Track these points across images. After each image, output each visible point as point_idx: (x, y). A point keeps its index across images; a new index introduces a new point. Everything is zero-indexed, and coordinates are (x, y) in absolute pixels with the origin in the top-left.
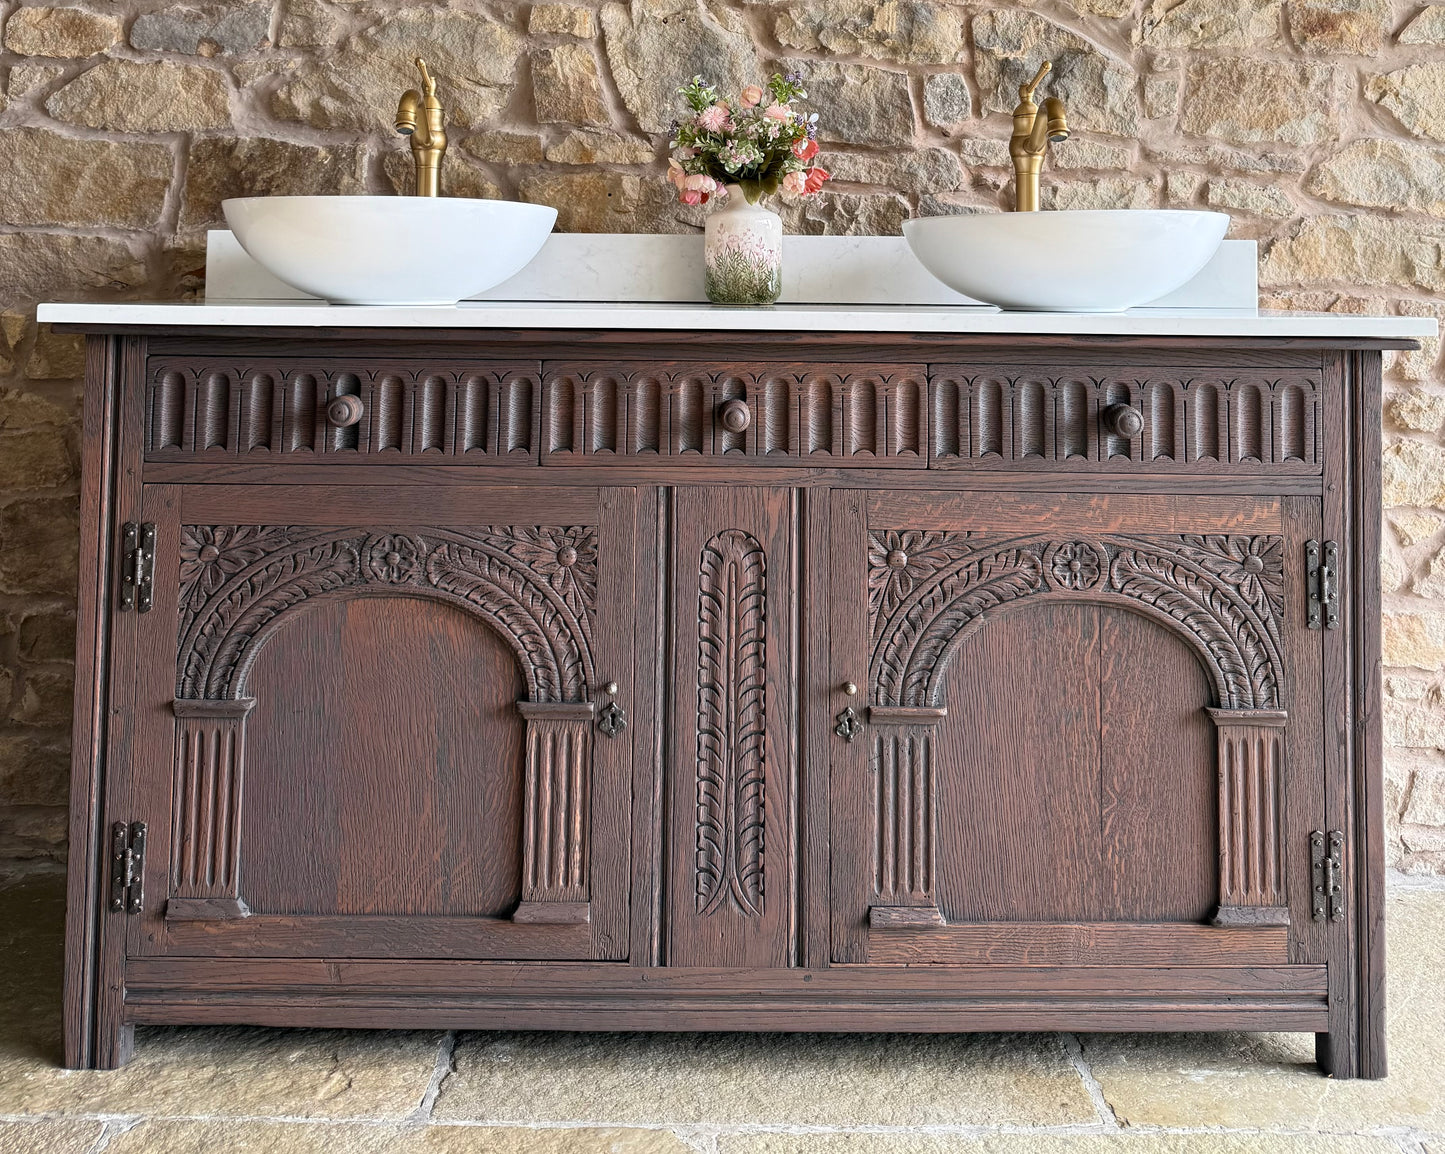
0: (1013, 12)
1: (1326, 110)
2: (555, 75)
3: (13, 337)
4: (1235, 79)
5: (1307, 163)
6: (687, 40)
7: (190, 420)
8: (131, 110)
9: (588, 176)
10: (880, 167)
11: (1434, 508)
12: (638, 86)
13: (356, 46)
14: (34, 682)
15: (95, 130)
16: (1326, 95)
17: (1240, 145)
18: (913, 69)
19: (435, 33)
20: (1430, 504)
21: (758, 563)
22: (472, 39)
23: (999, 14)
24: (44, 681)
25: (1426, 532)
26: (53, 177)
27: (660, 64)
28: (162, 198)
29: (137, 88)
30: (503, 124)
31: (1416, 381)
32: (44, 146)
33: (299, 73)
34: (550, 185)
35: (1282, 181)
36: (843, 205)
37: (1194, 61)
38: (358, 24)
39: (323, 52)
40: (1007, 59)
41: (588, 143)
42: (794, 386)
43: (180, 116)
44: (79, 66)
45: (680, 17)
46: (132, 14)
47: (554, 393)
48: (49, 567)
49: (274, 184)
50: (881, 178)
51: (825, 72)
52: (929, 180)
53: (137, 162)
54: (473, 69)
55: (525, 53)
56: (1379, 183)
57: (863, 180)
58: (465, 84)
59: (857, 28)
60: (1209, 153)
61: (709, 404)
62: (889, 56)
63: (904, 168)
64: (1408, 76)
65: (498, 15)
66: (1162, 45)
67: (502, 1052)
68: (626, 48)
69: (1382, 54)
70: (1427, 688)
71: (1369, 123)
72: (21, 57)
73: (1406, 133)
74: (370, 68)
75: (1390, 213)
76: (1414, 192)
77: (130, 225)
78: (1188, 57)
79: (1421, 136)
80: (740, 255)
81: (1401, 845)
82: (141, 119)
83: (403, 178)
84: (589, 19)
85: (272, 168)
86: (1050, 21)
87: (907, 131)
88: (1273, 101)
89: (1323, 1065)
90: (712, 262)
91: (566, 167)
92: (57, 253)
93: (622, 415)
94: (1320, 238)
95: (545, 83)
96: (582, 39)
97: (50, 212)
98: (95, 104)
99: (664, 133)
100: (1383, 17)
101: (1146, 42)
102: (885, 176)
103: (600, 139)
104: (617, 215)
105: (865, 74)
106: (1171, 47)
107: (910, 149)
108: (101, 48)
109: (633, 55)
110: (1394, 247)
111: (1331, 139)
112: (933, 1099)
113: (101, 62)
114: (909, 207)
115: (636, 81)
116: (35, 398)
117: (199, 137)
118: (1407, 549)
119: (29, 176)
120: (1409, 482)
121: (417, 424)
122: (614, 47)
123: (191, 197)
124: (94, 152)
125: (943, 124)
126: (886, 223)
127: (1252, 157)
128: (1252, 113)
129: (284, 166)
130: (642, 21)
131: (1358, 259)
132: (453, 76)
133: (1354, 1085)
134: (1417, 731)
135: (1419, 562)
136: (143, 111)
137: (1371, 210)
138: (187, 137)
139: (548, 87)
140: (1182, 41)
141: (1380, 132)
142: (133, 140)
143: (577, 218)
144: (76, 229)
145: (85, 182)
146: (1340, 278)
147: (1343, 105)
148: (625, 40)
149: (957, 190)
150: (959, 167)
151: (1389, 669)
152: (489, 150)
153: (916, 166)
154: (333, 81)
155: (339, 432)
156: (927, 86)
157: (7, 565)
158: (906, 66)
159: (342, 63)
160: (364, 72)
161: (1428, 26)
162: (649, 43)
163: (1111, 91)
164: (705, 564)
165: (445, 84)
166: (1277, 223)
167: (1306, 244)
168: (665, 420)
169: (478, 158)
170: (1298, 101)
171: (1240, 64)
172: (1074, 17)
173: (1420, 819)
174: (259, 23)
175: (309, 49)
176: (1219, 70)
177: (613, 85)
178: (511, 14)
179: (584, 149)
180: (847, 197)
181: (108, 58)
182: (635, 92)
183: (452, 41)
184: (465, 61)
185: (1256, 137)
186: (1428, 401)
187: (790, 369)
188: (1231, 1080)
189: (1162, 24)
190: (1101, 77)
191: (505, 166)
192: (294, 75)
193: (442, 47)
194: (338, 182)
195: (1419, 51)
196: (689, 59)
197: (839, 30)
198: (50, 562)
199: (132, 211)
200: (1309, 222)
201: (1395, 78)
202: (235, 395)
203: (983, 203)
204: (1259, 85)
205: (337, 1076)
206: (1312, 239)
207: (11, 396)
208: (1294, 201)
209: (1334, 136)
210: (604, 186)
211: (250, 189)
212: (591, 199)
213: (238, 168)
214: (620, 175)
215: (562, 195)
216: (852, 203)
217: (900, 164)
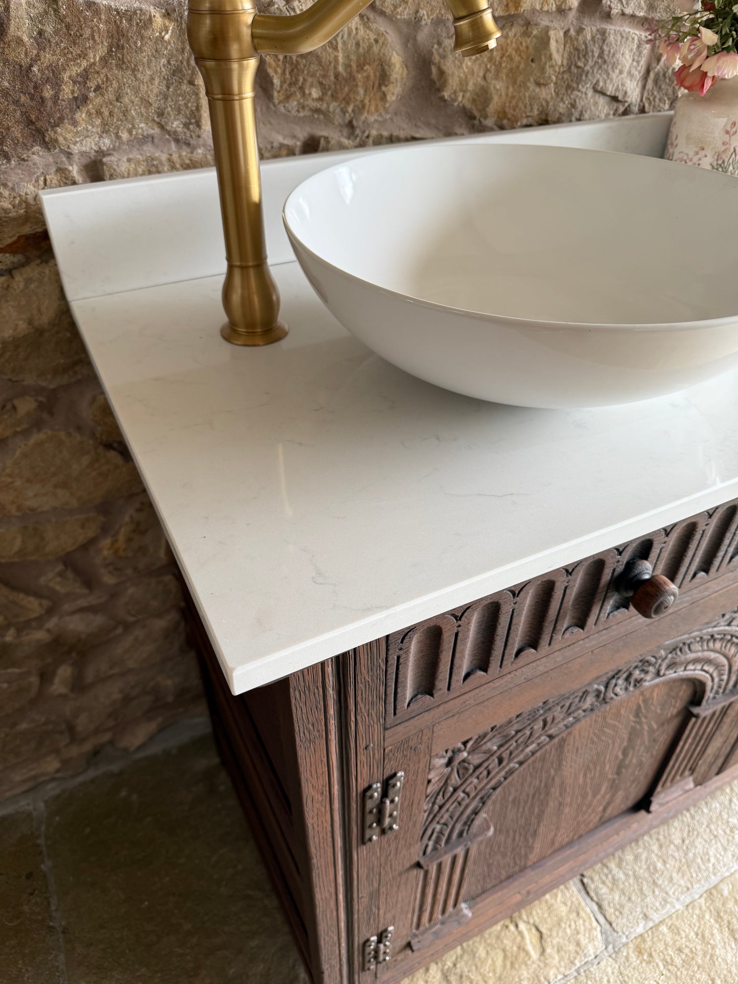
49: (92, 85)
85: (83, 55)
104: (538, 90)
121: (694, 560)
129: (102, 51)
143: (496, 99)
169: (382, 13)
191: (416, 24)
210: (527, 47)
211: (56, 98)
212: (511, 69)
213: (25, 62)
214: (547, 30)
215: (480, 65)
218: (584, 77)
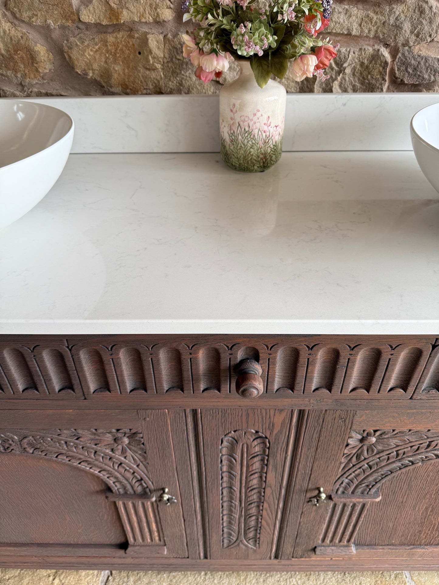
9: (120, 35)
10: (371, 20)
34: (88, 46)
41: (114, 2)
50: (370, 31)
52: (412, 32)
57: (354, 33)
63: (392, 21)
80: (250, 133)
90: (226, 136)
91: (99, 28)
102: (374, 29)
104: (148, 72)
114: (389, 58)
143: (116, 76)
152: (29, 13)
153: (403, 18)
169: (23, 21)
179: (111, 9)
191: (48, 28)
210: (133, 45)
212: (125, 58)
214: (146, 34)
215: (101, 55)
216: (342, 57)
217: (389, 16)
218: (185, 66)
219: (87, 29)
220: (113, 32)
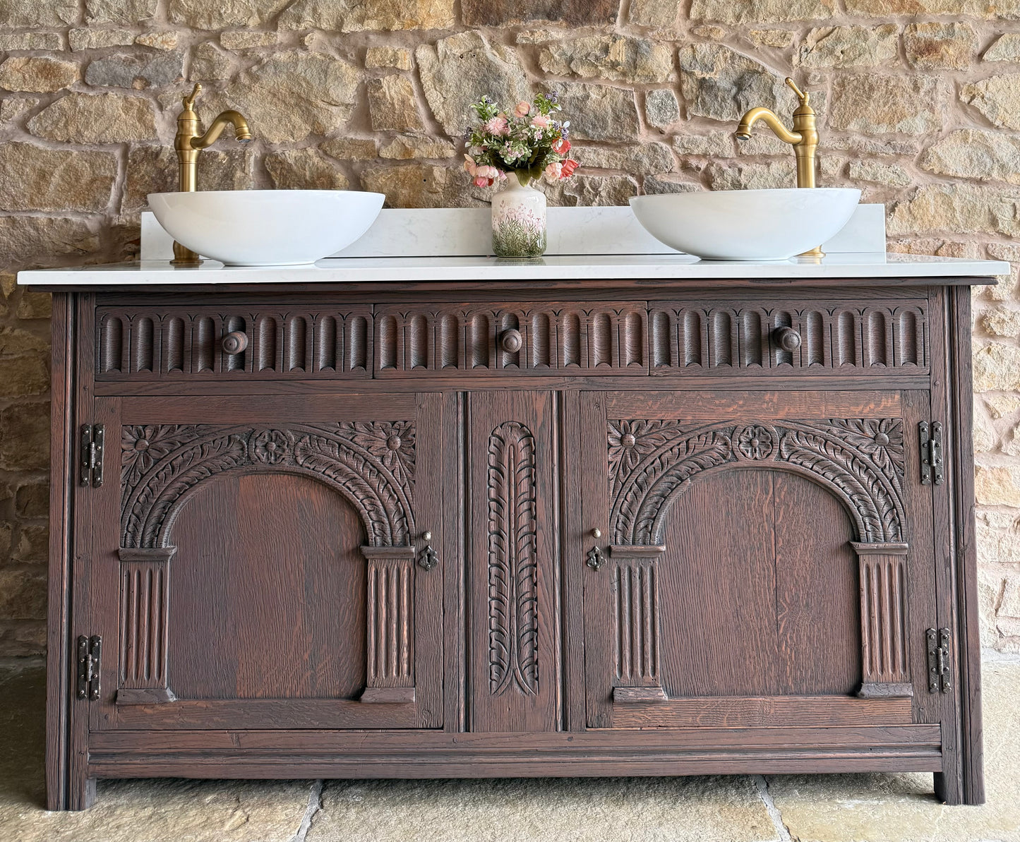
0: (708, 45)
1: (932, 110)
2: (385, 96)
3: (7, 290)
4: (866, 89)
5: (919, 148)
6: (477, 70)
7: (126, 352)
8: (87, 128)
9: (410, 167)
10: (616, 157)
11: (1016, 391)
12: (443, 103)
13: (244, 79)
14: (27, 532)
15: (62, 142)
16: (932, 99)
17: (871, 136)
18: (637, 87)
19: (300, 69)
20: (1012, 389)
21: (529, 445)
22: (326, 73)
23: (698, 47)
24: (34, 531)
25: (1010, 409)
26: (33, 176)
27: (458, 87)
28: (110, 189)
29: (91, 112)
30: (349, 131)
31: (1001, 301)
32: (27, 155)
33: (204, 99)
34: (382, 174)
35: (902, 160)
36: (590, 184)
37: (837, 77)
38: (245, 64)
39: (221, 83)
40: (704, 78)
41: (408, 144)
42: (553, 318)
43: (121, 132)
44: (49, 99)
45: (472, 53)
46: (86, 60)
47: (383, 326)
48: (35, 451)
50: (616, 165)
51: (576, 90)
52: (651, 165)
53: (92, 165)
54: (326, 93)
55: (363, 82)
56: (971, 160)
57: (604, 166)
58: (320, 104)
59: (597, 58)
60: (850, 142)
61: (492, 332)
62: (620, 78)
63: (633, 157)
64: (990, 84)
65: (344, 55)
66: (814, 66)
67: (356, 794)
68: (434, 77)
69: (972, 68)
70: (1013, 519)
71: (964, 119)
72: (10, 92)
73: (990, 125)
74: (253, 94)
75: (980, 182)
76: (996, 166)
77: (88, 209)
78: (833, 74)
79: (1001, 126)
80: (516, 223)
81: (997, 632)
82: (94, 134)
83: (278, 172)
84: (408, 57)
86: (734, 50)
87: (634, 131)
88: (894, 104)
89: (938, 796)
90: (497, 228)
91: (394, 162)
92: (37, 229)
93: (431, 342)
94: (930, 200)
95: (378, 102)
96: (402, 70)
97: (32, 201)
98: (61, 124)
99: (462, 136)
100: (972, 42)
101: (803, 64)
102: (619, 163)
103: (417, 141)
104: (430, 195)
105: (604, 91)
106: (821, 67)
107: (637, 144)
108: (65, 85)
109: (439, 81)
110: (983, 206)
111: (936, 130)
112: (660, 824)
113: (65, 95)
114: (637, 185)
115: (442, 100)
116: (24, 332)
117: (135, 146)
118: (997, 421)
119: (16, 176)
120: (997, 373)
121: (286, 351)
122: (426, 76)
123: (131, 188)
124: (61, 158)
125: (660, 125)
126: (619, 197)
127: (880, 144)
128: (879, 113)
130: (445, 57)
131: (958, 215)
132: (313, 99)
133: (961, 808)
134: (1006, 551)
135: (1006, 430)
136: (95, 128)
137: (966, 180)
138: (126, 147)
139: (380, 106)
140: (828, 63)
141: (971, 124)
142: (88, 149)
143: (402, 197)
144: (50, 213)
145: (56, 179)
146: (945, 228)
147: (945, 106)
148: (433, 71)
149: (670, 172)
150: (672, 155)
151: (986, 507)
152: (339, 151)
153: (641, 155)
154: (228, 104)
155: (231, 358)
156: (648, 99)
157: (6, 451)
158: (633, 85)
159: (234, 91)
160: (250, 97)
161: (1004, 48)
162: (450, 72)
163: (779, 99)
164: (492, 446)
165: (307, 105)
166: (899, 191)
167: (920, 206)
168: (462, 345)
169: (331, 156)
170: (912, 104)
171: (870, 79)
172: (751, 47)
173: (1010, 613)
174: (176, 64)
175: (212, 83)
176: (855, 83)
177: (426, 102)
178: (352, 55)
179: (406, 149)
180: (593, 178)
181: (70, 92)
182: (441, 107)
183: (311, 74)
184: (320, 88)
185: (883, 130)
186: (1009, 315)
187: (550, 307)
188: (874, 807)
189: (814, 51)
190: (771, 90)
191: (351, 161)
192: (200, 101)
193: (304, 79)
194: (233, 176)
195: (998, 66)
196: (479, 83)
197: (585, 60)
198: (36, 448)
199: (89, 199)
200: (922, 189)
201: (981, 86)
202: (158, 334)
203: (689, 180)
204: (884, 92)
205: (239, 813)
206: (924, 202)
207: (7, 331)
208: (911, 175)
209: (938, 128)
210: (420, 174)
211: (172, 182)
212: (412, 184)
213: (163, 167)
214: (432, 166)
215: (391, 181)
216: (596, 183)
217: (630, 154)
218: (463, 190)
219: (383, 163)
220: (405, 165)
